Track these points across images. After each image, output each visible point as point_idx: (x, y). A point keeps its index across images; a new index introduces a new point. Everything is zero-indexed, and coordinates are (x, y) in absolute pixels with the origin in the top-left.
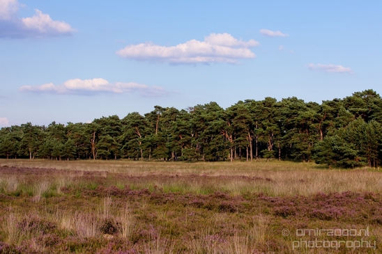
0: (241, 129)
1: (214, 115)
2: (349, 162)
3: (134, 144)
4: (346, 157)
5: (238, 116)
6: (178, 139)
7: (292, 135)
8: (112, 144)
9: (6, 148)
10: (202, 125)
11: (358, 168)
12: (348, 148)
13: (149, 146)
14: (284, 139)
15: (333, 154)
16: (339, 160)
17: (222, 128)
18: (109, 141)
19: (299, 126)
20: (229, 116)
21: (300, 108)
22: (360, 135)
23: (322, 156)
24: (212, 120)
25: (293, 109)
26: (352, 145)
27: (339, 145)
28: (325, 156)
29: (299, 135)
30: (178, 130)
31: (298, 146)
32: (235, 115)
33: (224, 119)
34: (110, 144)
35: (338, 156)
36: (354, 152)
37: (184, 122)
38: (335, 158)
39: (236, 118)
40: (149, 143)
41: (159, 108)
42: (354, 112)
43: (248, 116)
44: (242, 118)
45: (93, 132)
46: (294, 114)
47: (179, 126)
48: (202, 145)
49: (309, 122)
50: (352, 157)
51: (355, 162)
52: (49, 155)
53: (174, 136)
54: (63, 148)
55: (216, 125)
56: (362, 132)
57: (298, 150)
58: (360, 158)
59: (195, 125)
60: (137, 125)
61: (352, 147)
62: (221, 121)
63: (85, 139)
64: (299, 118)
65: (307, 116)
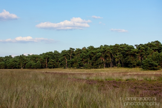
0: (108, 56)
1: (97, 51)
2: (155, 68)
3: (64, 63)
4: (154, 66)
5: (107, 51)
6: (83, 60)
7: (129, 58)
8: (54, 63)
9: (12, 65)
10: (92, 55)
11: (159, 70)
12: (155, 63)
13: (71, 63)
14: (126, 60)
15: (149, 65)
16: (151, 67)
17: (101, 56)
18: (53, 62)
19: (131, 55)
20: (103, 51)
21: (131, 48)
22: (158, 58)
23: (145, 66)
24: (96, 53)
25: (129, 48)
26: (156, 61)
27: (151, 62)
28: (146, 66)
29: (131, 58)
30: (83, 57)
31: (131, 62)
32: (105, 51)
33: (101, 53)
34: (53, 63)
35: (151, 66)
36: (157, 64)
37: (85, 54)
38: (150, 67)
39: (106, 52)
40: (71, 62)
41: (71, 48)
42: (153, 49)
43: (110, 51)
44: (108, 52)
45: (46, 58)
46: (129, 50)
47: (83, 55)
48: (93, 62)
49: (136, 53)
50: (156, 66)
51: (157, 68)
52: (30, 67)
53: (81, 59)
54: (36, 64)
55: (98, 55)
56: (158, 57)
57: (131, 64)
58: (159, 66)
59: (90, 55)
60: (65, 55)
61: (156, 62)
62: (100, 53)
63: (44, 61)
64: (132, 52)
65: (135, 51)
